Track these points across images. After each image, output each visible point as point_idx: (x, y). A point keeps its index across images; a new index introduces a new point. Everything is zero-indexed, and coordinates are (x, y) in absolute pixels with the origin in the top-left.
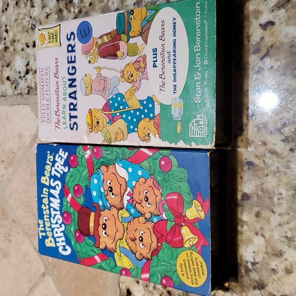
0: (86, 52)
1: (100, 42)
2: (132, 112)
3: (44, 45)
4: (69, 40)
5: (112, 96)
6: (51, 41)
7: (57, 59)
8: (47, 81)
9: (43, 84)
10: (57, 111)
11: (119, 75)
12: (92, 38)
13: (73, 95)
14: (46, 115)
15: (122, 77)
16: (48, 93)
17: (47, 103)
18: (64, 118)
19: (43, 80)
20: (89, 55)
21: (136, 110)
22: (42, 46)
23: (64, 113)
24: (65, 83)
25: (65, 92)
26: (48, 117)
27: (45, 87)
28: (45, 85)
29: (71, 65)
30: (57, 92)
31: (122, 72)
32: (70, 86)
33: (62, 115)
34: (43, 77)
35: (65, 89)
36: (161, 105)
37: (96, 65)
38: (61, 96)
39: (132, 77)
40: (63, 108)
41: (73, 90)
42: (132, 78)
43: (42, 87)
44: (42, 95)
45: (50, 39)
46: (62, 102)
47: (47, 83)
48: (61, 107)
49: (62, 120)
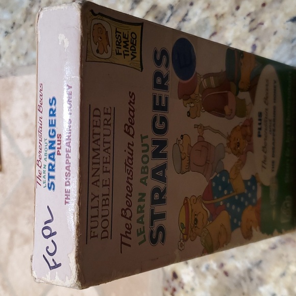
0: (185, 95)
1: (205, 84)
2: (237, 197)
3: (105, 55)
4: (158, 63)
5: (215, 174)
6: (121, 51)
7: (132, 95)
8: (107, 139)
9: (96, 147)
10: (125, 207)
11: (225, 142)
12: (195, 73)
13: (160, 173)
14: (100, 220)
15: (229, 145)
16: (109, 167)
17: (105, 190)
18: (140, 221)
19: (97, 137)
20: (188, 101)
21: (240, 195)
22: (98, 55)
23: (141, 209)
24: (145, 148)
25: (144, 165)
26: (105, 224)
27: (103, 154)
28: (102, 148)
29: (159, 113)
30: (129, 164)
31: (229, 138)
32: (156, 154)
33: (136, 216)
34: (97, 130)
35: (145, 159)
36: (263, 186)
37: (197, 121)
38: (137, 176)
39: (238, 146)
40: (140, 200)
41: (159, 162)
42: (239, 148)
43: (93, 154)
44: (92, 172)
45: (118, 45)
46: (137, 187)
47: (107, 146)
48: (135, 198)
49: (136, 226)
